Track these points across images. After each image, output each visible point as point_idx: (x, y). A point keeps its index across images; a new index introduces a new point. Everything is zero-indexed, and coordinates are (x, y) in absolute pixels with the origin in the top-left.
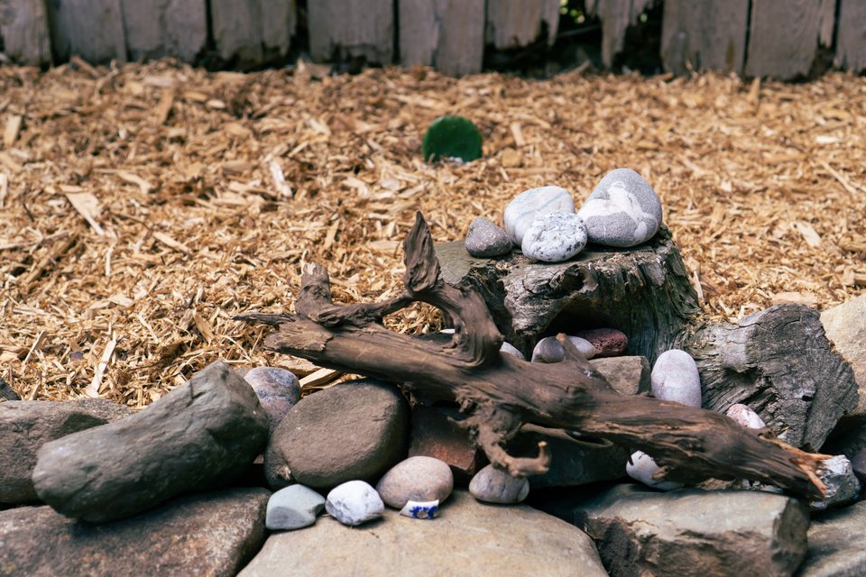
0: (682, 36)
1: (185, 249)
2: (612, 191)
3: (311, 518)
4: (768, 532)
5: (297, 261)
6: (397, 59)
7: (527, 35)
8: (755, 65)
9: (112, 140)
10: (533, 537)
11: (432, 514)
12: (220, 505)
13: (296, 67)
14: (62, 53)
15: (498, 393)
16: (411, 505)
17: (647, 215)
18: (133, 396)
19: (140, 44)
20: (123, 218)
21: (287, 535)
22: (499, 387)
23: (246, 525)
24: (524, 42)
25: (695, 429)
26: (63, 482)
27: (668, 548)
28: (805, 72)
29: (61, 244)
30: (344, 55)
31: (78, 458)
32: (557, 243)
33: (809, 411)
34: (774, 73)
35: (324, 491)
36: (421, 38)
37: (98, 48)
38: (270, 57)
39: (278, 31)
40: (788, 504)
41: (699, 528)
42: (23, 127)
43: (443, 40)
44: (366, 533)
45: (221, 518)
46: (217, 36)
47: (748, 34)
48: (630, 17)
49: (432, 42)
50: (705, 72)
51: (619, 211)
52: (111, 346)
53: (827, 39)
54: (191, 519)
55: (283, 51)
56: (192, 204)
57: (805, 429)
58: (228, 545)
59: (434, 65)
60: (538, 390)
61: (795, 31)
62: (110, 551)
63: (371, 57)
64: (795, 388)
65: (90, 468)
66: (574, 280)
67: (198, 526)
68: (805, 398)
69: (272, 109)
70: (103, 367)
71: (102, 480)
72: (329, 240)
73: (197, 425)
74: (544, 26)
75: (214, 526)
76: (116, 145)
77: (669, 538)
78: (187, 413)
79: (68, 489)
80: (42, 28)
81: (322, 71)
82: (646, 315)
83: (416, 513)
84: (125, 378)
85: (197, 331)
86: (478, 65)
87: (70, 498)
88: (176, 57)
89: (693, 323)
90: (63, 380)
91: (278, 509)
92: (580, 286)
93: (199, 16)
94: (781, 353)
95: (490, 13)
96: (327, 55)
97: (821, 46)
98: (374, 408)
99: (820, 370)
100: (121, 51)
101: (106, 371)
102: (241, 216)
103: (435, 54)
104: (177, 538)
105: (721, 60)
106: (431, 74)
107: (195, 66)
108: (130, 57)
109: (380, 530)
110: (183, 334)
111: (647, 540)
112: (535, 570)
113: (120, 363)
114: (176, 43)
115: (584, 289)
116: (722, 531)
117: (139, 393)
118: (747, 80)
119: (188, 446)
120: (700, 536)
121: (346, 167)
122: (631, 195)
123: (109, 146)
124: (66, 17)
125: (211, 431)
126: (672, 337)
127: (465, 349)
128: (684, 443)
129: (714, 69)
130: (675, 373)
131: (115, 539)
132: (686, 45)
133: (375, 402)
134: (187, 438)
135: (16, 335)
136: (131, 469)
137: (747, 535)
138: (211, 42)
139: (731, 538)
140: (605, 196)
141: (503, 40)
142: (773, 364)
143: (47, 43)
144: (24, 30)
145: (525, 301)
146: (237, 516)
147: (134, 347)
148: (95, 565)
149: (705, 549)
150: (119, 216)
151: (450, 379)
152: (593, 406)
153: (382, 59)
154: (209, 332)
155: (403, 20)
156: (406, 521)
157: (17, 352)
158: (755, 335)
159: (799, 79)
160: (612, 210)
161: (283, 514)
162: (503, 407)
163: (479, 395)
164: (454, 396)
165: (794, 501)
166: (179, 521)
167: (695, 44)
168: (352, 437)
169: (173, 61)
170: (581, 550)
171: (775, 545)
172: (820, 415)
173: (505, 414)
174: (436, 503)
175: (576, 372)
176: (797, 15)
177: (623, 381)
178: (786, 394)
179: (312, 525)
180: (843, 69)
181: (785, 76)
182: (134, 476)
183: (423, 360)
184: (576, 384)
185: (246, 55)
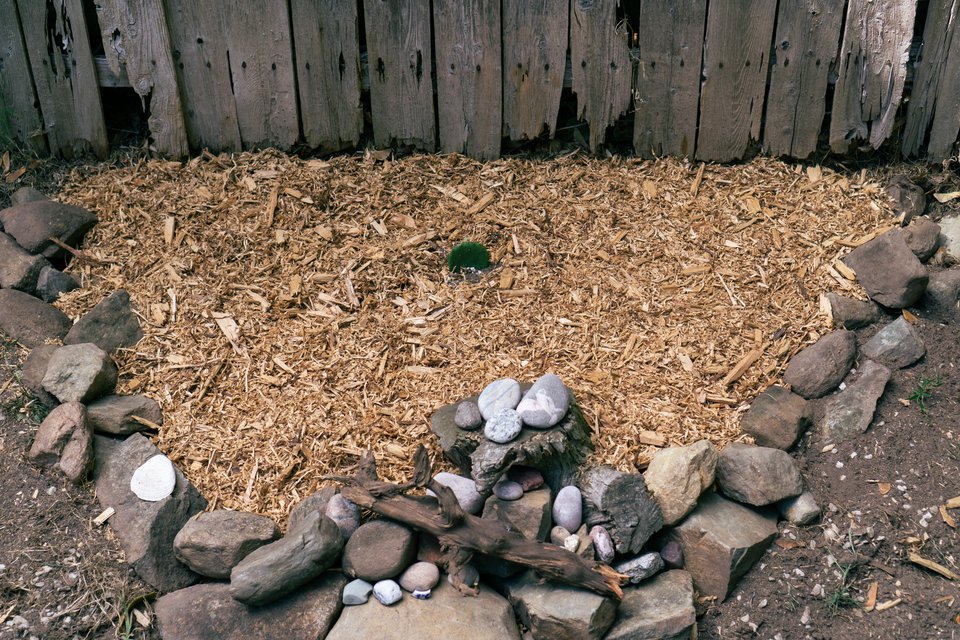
0: (649, 133)
1: (293, 372)
2: (538, 395)
3: (365, 599)
4: (588, 621)
5: (361, 390)
6: (438, 147)
7: (534, 132)
8: (702, 154)
9: (239, 251)
10: (476, 614)
11: (427, 597)
12: (320, 593)
13: (365, 154)
14: (196, 145)
15: (460, 541)
16: (416, 593)
17: (557, 410)
18: (270, 502)
19: (250, 138)
20: (253, 338)
21: (353, 607)
22: (461, 538)
23: (333, 605)
24: (531, 138)
25: (559, 563)
26: (244, 593)
27: (542, 622)
28: (740, 157)
29: (217, 368)
30: (399, 143)
31: (251, 580)
32: (503, 435)
33: (633, 533)
34: (717, 158)
35: (373, 583)
36: (455, 134)
37: (221, 141)
38: (344, 147)
39: (351, 130)
40: (603, 602)
41: (557, 615)
42: (176, 224)
43: (471, 136)
44: (392, 609)
45: (320, 602)
46: (306, 135)
47: (697, 131)
48: (610, 121)
49: (464, 137)
50: (666, 157)
51: (541, 409)
52: (255, 468)
53: (756, 135)
54: (305, 603)
55: (355, 144)
56: (294, 317)
57: (631, 543)
58: (324, 618)
59: (464, 153)
60: (481, 540)
61: (733, 131)
62: (267, 621)
63: (419, 146)
64: (627, 521)
65: (256, 585)
66: (511, 456)
67: (309, 607)
68: (632, 526)
69: (347, 205)
70: (251, 482)
71: (262, 590)
72: (381, 368)
73: (307, 559)
74: (546, 126)
75: (317, 607)
76: (241, 255)
77: (543, 618)
78: (301, 554)
79: (246, 596)
80: (182, 134)
81: (384, 155)
82: (556, 463)
83: (418, 596)
84: (265, 492)
85: (303, 455)
86: (498, 153)
87: (247, 599)
88: (277, 148)
89: (583, 464)
90: (230, 487)
91: (348, 596)
92: (515, 458)
93: (293, 122)
94: (620, 503)
95: (506, 118)
96: (387, 145)
97: (751, 139)
98: (398, 541)
99: (642, 510)
100: (238, 144)
101: (253, 484)
102: (326, 332)
103: (466, 145)
104: (299, 614)
105: (678, 149)
106: (464, 160)
107: (290, 153)
108: (244, 147)
109: (400, 608)
110: (295, 457)
111: (534, 616)
112: (473, 637)
113: (261, 478)
114: (277, 138)
115: (517, 460)
116: (567, 618)
117: (273, 500)
118: (695, 163)
119: (303, 571)
120: (557, 619)
121: (395, 285)
122: (549, 398)
123: (237, 256)
124: (197, 122)
125: (314, 561)
126: (571, 475)
127: (444, 517)
128: (554, 570)
129: (672, 155)
130: (566, 505)
131: (269, 614)
132: (651, 139)
133: (398, 538)
134: (303, 566)
135: (199, 449)
136: (276, 585)
137: (579, 621)
138: (302, 138)
139: (571, 622)
140: (535, 398)
141: (516, 134)
142: (616, 508)
143: (185, 143)
144: (169, 135)
145: (481, 477)
146: (328, 600)
147: (268, 469)
148: (261, 629)
149: (558, 624)
150: (249, 336)
151: (436, 532)
152: (509, 548)
153: (428, 148)
154: (310, 456)
155: (442, 123)
156: (413, 600)
157: (201, 462)
158: (607, 492)
159: (735, 162)
160: (537, 408)
161: (351, 598)
162: (462, 548)
163: (450, 543)
164: (438, 541)
165: (607, 599)
166: (300, 604)
167: (658, 138)
168: (386, 558)
169: (276, 152)
170: (500, 620)
171: (591, 627)
172: (640, 534)
173: (464, 552)
174: (429, 591)
175: (502, 529)
176: (734, 120)
177: (533, 518)
178: (621, 525)
179: (366, 603)
180: (768, 155)
181: (724, 160)
182: (278, 587)
183: (423, 520)
184: (501, 538)
185: (328, 146)
